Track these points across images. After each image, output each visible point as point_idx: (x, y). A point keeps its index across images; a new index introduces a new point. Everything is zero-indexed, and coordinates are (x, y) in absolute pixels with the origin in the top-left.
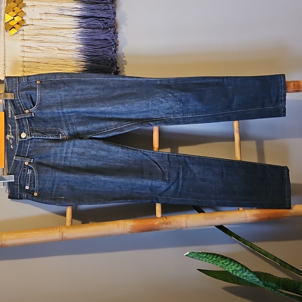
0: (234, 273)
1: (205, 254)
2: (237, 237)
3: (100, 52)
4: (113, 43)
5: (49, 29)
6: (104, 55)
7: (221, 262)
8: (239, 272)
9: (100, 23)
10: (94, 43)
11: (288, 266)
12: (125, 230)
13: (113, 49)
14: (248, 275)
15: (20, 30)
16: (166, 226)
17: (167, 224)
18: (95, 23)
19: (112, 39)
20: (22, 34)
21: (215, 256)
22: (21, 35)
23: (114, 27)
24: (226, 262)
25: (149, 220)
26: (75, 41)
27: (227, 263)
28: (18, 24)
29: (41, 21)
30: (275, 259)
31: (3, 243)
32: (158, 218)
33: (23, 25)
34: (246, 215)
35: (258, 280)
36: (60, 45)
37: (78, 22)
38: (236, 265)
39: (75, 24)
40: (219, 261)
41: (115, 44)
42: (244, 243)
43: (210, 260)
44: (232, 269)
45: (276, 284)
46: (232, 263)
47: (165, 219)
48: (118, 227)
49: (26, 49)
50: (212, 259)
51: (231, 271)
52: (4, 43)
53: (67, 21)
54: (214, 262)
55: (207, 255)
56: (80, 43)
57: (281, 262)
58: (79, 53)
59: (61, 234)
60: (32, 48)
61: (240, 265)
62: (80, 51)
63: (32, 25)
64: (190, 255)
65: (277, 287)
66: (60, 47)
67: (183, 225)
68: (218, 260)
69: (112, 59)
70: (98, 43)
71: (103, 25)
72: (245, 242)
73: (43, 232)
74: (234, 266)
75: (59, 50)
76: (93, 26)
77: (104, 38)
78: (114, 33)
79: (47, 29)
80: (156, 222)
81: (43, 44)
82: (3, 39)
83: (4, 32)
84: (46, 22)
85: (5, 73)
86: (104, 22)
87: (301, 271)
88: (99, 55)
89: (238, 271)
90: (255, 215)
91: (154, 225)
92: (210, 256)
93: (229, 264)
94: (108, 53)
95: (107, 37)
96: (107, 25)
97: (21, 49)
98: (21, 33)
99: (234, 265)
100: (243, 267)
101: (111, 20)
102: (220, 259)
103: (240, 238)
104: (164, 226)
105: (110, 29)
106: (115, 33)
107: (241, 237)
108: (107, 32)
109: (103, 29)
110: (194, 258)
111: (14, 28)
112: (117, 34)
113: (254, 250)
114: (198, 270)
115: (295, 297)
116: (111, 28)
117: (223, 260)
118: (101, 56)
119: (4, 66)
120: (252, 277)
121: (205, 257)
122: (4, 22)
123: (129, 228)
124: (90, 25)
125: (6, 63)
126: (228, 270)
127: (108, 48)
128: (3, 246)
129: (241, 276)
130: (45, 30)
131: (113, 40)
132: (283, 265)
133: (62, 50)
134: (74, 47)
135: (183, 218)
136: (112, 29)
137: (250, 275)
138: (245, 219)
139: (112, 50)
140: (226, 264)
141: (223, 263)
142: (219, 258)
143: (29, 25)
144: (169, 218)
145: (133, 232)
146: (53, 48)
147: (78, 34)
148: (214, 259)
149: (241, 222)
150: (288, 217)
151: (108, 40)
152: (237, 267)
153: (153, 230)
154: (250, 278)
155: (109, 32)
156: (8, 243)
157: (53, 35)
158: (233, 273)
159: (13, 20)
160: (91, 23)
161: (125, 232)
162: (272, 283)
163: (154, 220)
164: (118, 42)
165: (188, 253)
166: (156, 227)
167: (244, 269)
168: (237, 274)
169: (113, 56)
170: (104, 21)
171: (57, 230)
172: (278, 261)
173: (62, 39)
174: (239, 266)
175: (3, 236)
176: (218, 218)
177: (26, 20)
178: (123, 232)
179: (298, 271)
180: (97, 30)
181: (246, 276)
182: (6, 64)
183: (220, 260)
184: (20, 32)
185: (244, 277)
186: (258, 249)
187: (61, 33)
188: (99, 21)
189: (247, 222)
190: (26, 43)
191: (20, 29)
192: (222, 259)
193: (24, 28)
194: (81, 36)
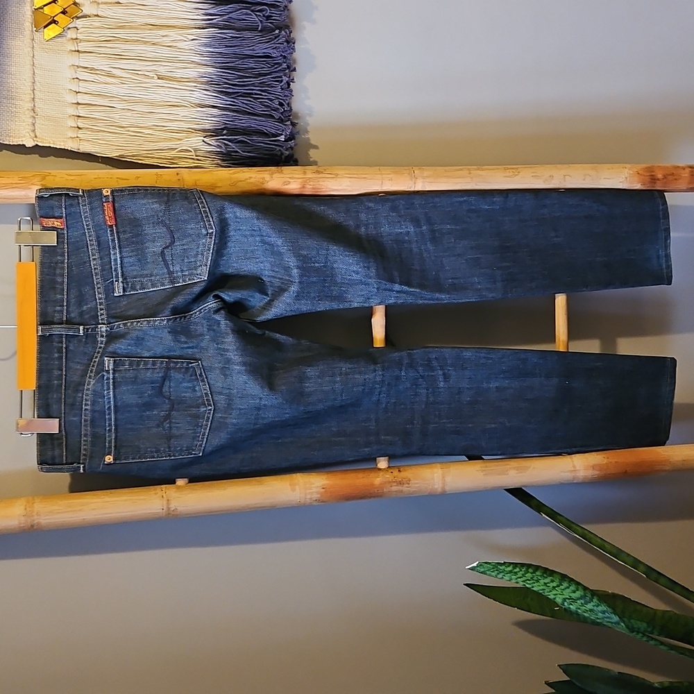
0: (566, 604)
1: (511, 566)
2: (553, 515)
3: (253, 85)
4: (284, 65)
5: (137, 28)
6: (263, 94)
7: (542, 581)
8: (578, 601)
9: (255, 16)
10: (238, 63)
11: (662, 580)
12: (308, 497)
13: (285, 79)
14: (595, 608)
15: (69, 28)
16: (400, 488)
17: (400, 483)
18: (243, 17)
19: (281, 55)
20: (75, 37)
21: (530, 570)
22: (72, 39)
23: (287, 27)
24: (552, 581)
25: (360, 475)
26: (197, 59)
27: (555, 584)
28: (64, 12)
29: (116, 8)
30: (636, 563)
31: (36, 522)
32: (380, 469)
33: (76, 17)
34: (574, 467)
35: (616, 618)
36: (162, 67)
37: (203, 12)
38: (573, 588)
39: (195, 17)
40: (538, 581)
41: (289, 67)
42: (569, 528)
43: (520, 578)
44: (564, 597)
45: (647, 623)
46: (565, 584)
47: (396, 472)
48: (294, 490)
49: (83, 75)
50: (523, 575)
51: (559, 600)
52: (31, 59)
53: (179, 9)
54: (528, 582)
55: (514, 568)
56: (208, 63)
57: (650, 571)
58: (207, 87)
59: (165, 502)
60: (98, 72)
61: (580, 588)
62: (207, 83)
63: (97, 16)
64: (478, 568)
65: (649, 630)
66: (163, 70)
67: (436, 487)
68: (535, 578)
69: (281, 104)
70: (251, 63)
71: (261, 21)
72: (569, 525)
73: (125, 498)
74: (568, 590)
75: (159, 78)
76: (238, 24)
77: (264, 53)
78: (288, 42)
79: (131, 28)
80: (377, 480)
81: (123, 64)
82: (30, 49)
83: (32, 31)
84: (129, 11)
85: (34, 130)
86: (264, 16)
87: (692, 592)
88: (252, 94)
89: (574, 600)
90: (594, 467)
91: (372, 485)
92: (521, 570)
93: (558, 586)
94: (272, 89)
95: (271, 51)
96: (270, 23)
97: (71, 73)
98: (71, 34)
99: (568, 588)
100: (587, 591)
101: (281, 11)
102: (541, 576)
103: (559, 517)
104: (394, 488)
105: (277, 32)
106: (290, 42)
107: (561, 515)
108: (271, 40)
109: (261, 31)
110: (486, 574)
111: (55, 23)
112: (294, 43)
113: (590, 543)
114: (467, 585)
115: (687, 653)
116: (280, 29)
117: (546, 578)
118: (256, 94)
119: (32, 114)
120: (603, 612)
121: (510, 572)
122: (31, 7)
123: (317, 493)
124: (232, 21)
125: (36, 104)
126: (555, 599)
127: (272, 78)
128: (35, 527)
129: (579, 611)
130: (128, 31)
131: (285, 57)
132: (653, 577)
133: (167, 80)
134: (193, 72)
135: (435, 470)
136: (283, 32)
137: (600, 608)
138: (573, 474)
139: (282, 81)
140: (552, 585)
141: (545, 584)
142: (538, 573)
143: (89, 17)
144: (405, 470)
145: (325, 500)
146: (147, 73)
147: (204, 41)
148: (529, 575)
149: (562, 482)
150: (665, 471)
151: (271, 57)
152: (574, 592)
153: (370, 497)
154: (601, 614)
155: (276, 38)
156: (47, 521)
157: (146, 43)
158: (563, 604)
159: (53, 4)
160: (233, 15)
161: (308, 501)
162: (639, 622)
163: (372, 475)
164: (295, 62)
165: (475, 565)
166: (376, 490)
167: (589, 595)
168: (571, 606)
169: (285, 96)
170: (264, 13)
171: (156, 494)
172: (642, 567)
173: (166, 52)
174: (578, 590)
175: (35, 505)
176: (512, 473)
177: (83, 5)
178: (302, 501)
179: (685, 592)
180: (247, 34)
181: (591, 610)
182: (36, 109)
183: (540, 578)
184: (69, 32)
185: (586, 611)
186: (599, 540)
187: (165, 39)
188: (252, 11)
189: (575, 482)
190: (84, 60)
191: (69, 26)
192: (545, 575)
193: (79, 23)
194: (210, 46)
